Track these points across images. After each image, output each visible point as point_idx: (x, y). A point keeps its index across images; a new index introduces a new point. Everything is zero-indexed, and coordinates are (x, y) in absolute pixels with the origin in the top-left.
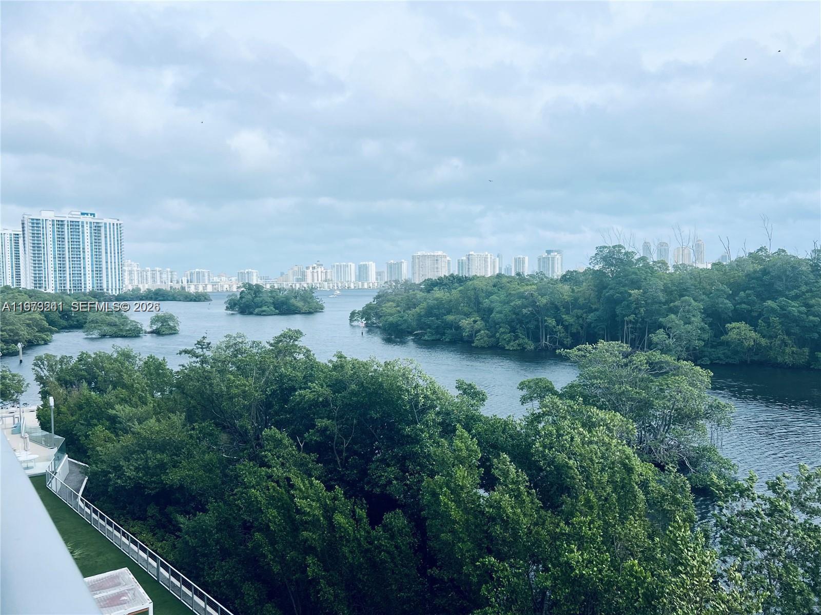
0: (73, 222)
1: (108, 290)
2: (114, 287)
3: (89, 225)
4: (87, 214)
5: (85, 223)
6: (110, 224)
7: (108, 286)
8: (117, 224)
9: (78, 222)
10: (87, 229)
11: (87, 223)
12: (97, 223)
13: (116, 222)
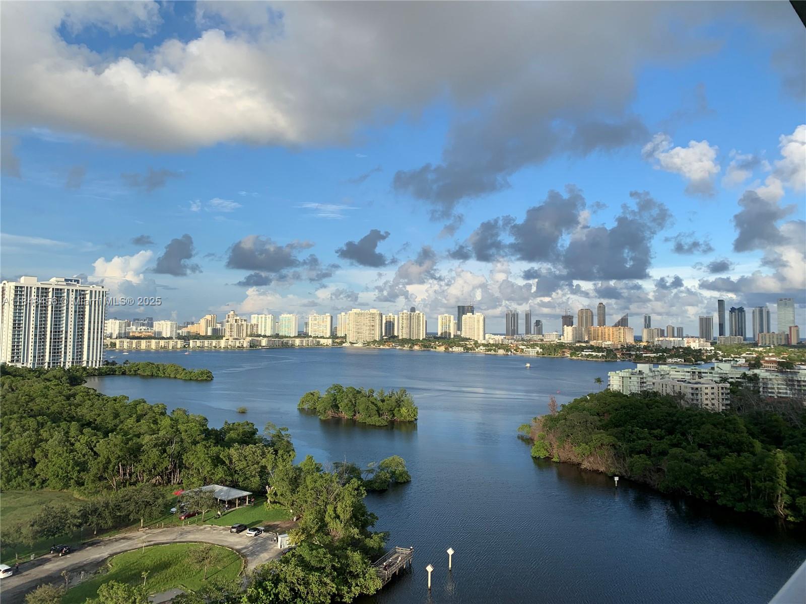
0: (57, 289)
1: (88, 362)
2: (95, 359)
3: (74, 293)
4: (71, 281)
5: (71, 291)
6: (96, 291)
7: (88, 358)
8: (103, 292)
9: (64, 289)
10: (72, 296)
11: (73, 290)
12: (83, 291)
13: (102, 290)
